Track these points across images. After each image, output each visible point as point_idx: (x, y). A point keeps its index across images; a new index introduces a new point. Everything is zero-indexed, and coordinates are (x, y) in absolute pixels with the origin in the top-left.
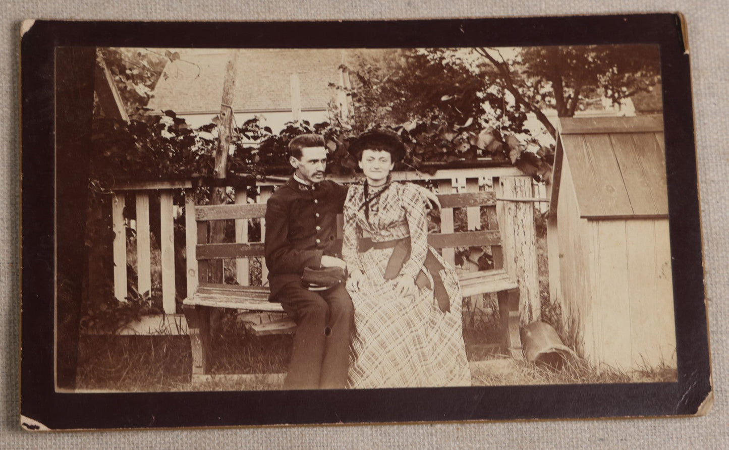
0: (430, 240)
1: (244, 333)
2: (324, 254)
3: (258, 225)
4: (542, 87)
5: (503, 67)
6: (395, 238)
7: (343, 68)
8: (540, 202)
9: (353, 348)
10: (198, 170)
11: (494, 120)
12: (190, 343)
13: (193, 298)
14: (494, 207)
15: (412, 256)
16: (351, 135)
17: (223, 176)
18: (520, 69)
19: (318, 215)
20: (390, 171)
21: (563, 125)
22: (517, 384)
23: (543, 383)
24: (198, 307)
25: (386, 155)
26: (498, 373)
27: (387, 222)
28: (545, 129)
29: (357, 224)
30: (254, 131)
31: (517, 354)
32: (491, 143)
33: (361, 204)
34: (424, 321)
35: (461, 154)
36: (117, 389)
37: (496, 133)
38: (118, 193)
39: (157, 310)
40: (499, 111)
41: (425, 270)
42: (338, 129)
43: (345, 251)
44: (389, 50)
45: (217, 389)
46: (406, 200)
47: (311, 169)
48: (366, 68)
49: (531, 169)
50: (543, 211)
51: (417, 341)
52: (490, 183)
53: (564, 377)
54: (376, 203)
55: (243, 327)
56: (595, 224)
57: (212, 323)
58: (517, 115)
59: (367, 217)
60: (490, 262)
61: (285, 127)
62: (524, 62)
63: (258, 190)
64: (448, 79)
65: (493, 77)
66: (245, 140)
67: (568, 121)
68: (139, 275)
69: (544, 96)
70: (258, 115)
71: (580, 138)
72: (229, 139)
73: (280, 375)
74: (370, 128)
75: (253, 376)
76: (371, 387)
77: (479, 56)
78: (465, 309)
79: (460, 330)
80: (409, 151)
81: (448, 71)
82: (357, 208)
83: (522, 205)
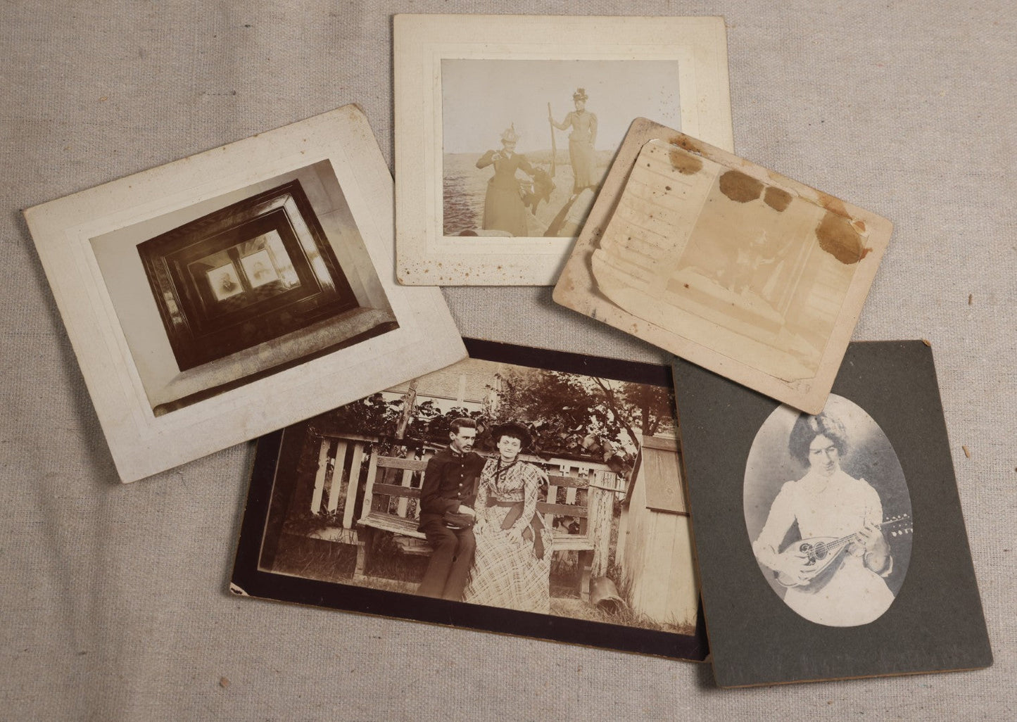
0: (538, 506)
1: (396, 550)
2: (462, 504)
3: (419, 476)
4: (635, 412)
5: (609, 393)
6: (514, 500)
7: (498, 376)
8: (619, 492)
9: (470, 573)
10: (385, 430)
11: (597, 430)
12: (357, 551)
13: (365, 520)
14: (586, 490)
15: (523, 515)
16: (495, 423)
17: (401, 438)
18: (621, 396)
19: (462, 476)
20: (518, 453)
21: (644, 441)
22: (581, 619)
23: (600, 621)
24: (367, 527)
25: (517, 441)
26: (569, 609)
27: (510, 489)
28: (632, 441)
29: (488, 487)
30: (428, 410)
31: (585, 598)
32: (593, 445)
33: (493, 473)
34: (523, 563)
35: (570, 449)
36: (300, 575)
37: (596, 439)
38: (327, 438)
39: (338, 524)
40: (601, 424)
41: (530, 527)
42: (487, 418)
43: (477, 504)
44: (532, 368)
45: (370, 587)
46: (526, 475)
47: (464, 442)
48: (514, 378)
49: (617, 468)
50: (620, 499)
51: (516, 576)
52: (587, 473)
53: (615, 619)
54: (504, 474)
55: (396, 546)
56: (655, 514)
57: (375, 539)
58: (614, 429)
59: (496, 483)
60: (577, 529)
61: (450, 411)
62: (625, 392)
63: (424, 452)
64: (570, 395)
65: (602, 399)
66: (421, 415)
67: (648, 438)
68: (330, 498)
69: (635, 418)
70: (433, 399)
71: (655, 452)
72: (410, 413)
73: (416, 584)
74: (510, 420)
75: (396, 581)
76: (478, 603)
77: (594, 383)
78: (554, 559)
79: (548, 574)
80: (534, 441)
81: (571, 390)
82: (491, 475)
83: (607, 491)
